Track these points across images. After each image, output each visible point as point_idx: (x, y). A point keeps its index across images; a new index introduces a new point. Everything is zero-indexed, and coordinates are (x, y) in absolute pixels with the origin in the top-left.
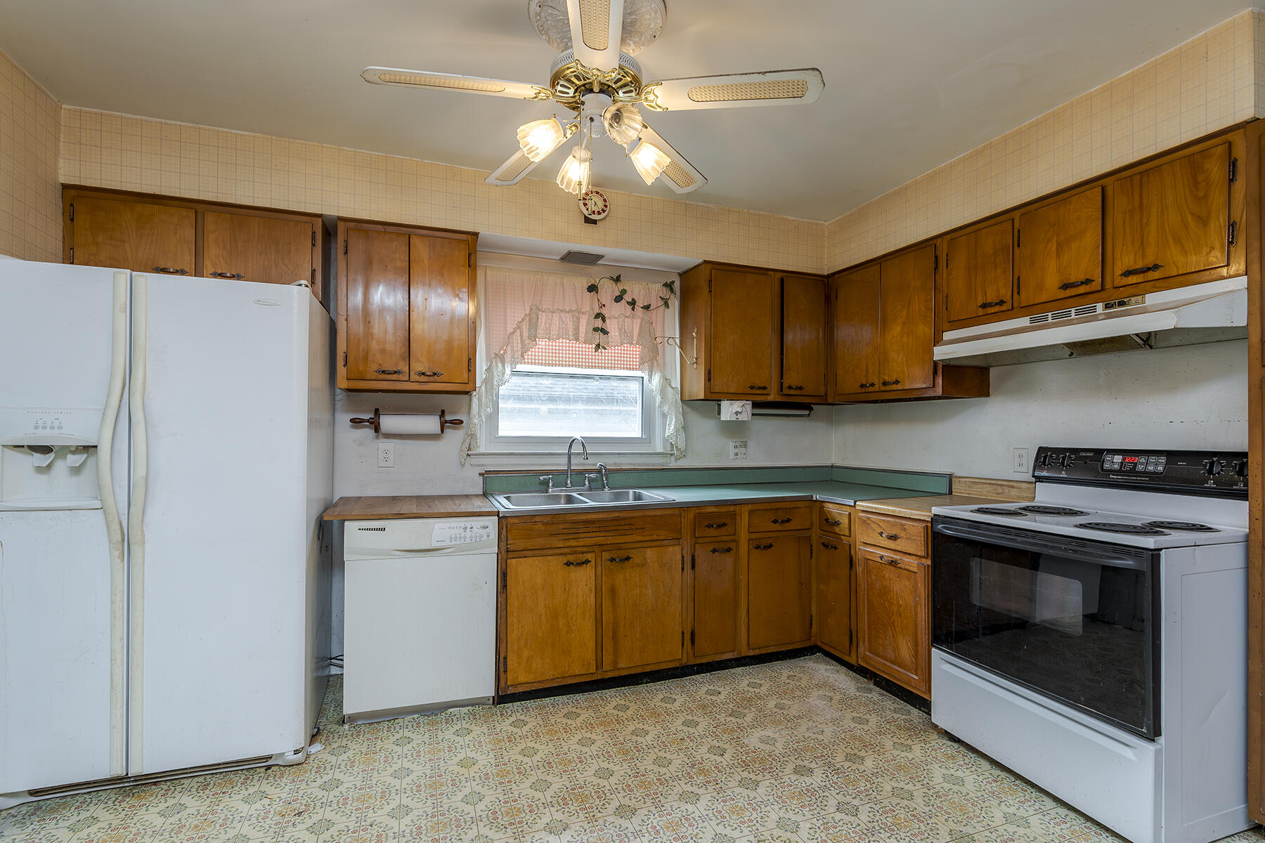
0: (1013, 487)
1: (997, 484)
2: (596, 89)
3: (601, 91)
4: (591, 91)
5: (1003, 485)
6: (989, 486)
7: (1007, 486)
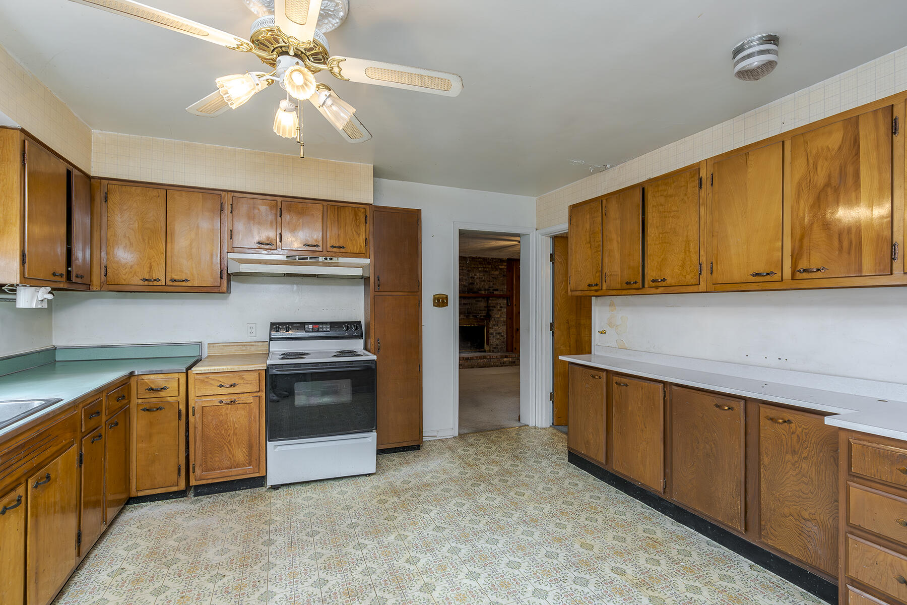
0: (252, 345)
1: (242, 345)
2: (291, 52)
3: (296, 55)
4: (287, 53)
5: (246, 345)
6: (236, 347)
7: (249, 345)
